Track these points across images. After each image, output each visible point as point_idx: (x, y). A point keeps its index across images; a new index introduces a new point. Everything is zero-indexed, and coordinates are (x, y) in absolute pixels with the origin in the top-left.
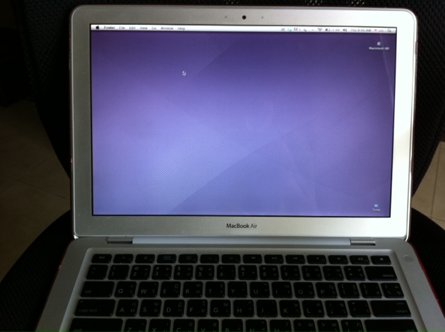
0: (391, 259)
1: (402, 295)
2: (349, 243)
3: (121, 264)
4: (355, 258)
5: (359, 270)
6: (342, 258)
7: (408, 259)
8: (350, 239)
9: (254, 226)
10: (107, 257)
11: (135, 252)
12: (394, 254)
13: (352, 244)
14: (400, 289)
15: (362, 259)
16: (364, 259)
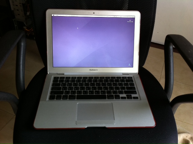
0: (133, 78)
1: (134, 86)
2: (122, 74)
3: (62, 79)
4: (123, 78)
5: (124, 80)
6: (120, 78)
7: (137, 78)
8: (122, 73)
9: (97, 70)
10: (58, 78)
11: (65, 76)
12: (134, 77)
14: (134, 84)
16: (126, 77)
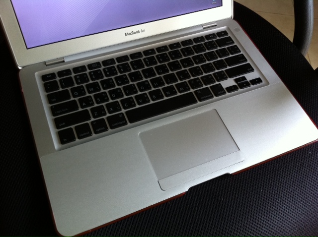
0: (228, 32)
1: (240, 51)
2: (202, 28)
3: (65, 77)
5: (213, 43)
7: (237, 30)
8: (202, 25)
9: (143, 31)
10: (53, 75)
12: (228, 28)
13: (204, 28)
14: (238, 48)
15: (212, 36)
